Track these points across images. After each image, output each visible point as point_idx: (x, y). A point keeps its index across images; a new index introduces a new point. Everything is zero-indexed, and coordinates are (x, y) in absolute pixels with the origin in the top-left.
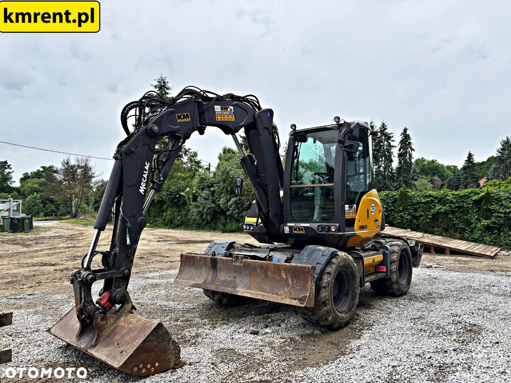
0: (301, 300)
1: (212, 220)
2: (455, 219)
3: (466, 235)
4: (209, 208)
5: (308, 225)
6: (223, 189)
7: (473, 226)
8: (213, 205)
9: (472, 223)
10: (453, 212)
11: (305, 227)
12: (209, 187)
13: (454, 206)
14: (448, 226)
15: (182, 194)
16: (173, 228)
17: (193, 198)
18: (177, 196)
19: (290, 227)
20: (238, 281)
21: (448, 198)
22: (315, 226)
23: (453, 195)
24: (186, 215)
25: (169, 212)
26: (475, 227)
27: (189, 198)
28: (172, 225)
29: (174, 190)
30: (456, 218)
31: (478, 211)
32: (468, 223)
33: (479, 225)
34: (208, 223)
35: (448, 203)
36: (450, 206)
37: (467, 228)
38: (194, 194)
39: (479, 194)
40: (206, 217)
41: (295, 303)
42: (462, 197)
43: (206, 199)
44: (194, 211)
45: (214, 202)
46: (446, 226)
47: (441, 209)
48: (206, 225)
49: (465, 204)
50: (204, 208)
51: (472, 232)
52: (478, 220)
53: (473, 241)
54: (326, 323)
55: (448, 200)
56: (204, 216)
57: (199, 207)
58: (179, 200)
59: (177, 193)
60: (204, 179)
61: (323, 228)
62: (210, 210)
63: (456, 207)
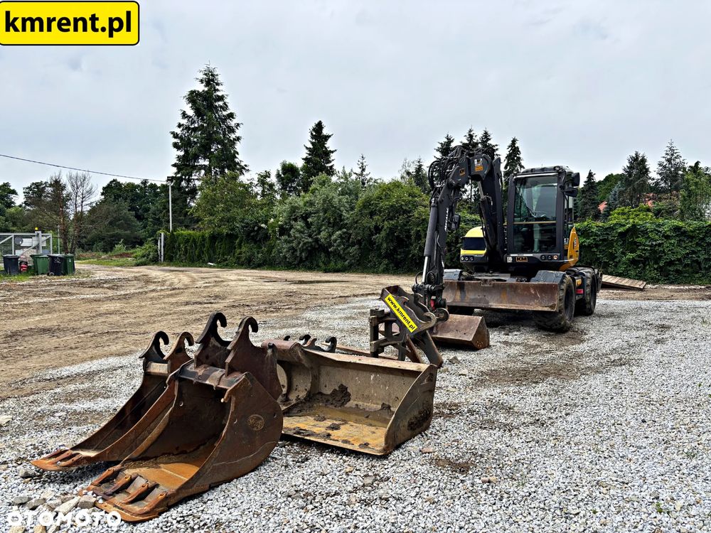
0: (551, 307)
1: (306, 258)
2: (598, 253)
3: (610, 270)
4: (305, 244)
5: (531, 255)
6: (323, 221)
7: (617, 260)
8: (310, 240)
9: (616, 257)
10: (597, 246)
11: (528, 257)
12: (305, 218)
13: (598, 239)
14: (591, 261)
15: (263, 225)
16: (253, 268)
17: (280, 231)
18: (256, 228)
19: (513, 257)
20: (488, 298)
21: (592, 230)
22: (538, 256)
23: (597, 227)
24: (270, 252)
25: (244, 249)
26: (620, 261)
27: (274, 232)
28: (251, 264)
29: (251, 221)
30: (600, 252)
31: (623, 243)
32: (612, 257)
33: (624, 259)
34: (301, 261)
35: (591, 236)
36: (594, 239)
37: (611, 262)
38: (281, 227)
39: (624, 226)
40: (301, 254)
41: (546, 309)
42: (606, 229)
43: (301, 232)
44: (282, 245)
45: (310, 236)
46: (589, 261)
47: (584, 242)
48: (298, 264)
49: (610, 237)
50: (299, 243)
51: (616, 266)
52: (623, 253)
53: (617, 276)
54: (558, 326)
55: (592, 232)
56: (298, 254)
57: (290, 242)
58: (258, 234)
59: (256, 224)
60: (296, 208)
61: (546, 257)
62: (307, 245)
63: (600, 240)
